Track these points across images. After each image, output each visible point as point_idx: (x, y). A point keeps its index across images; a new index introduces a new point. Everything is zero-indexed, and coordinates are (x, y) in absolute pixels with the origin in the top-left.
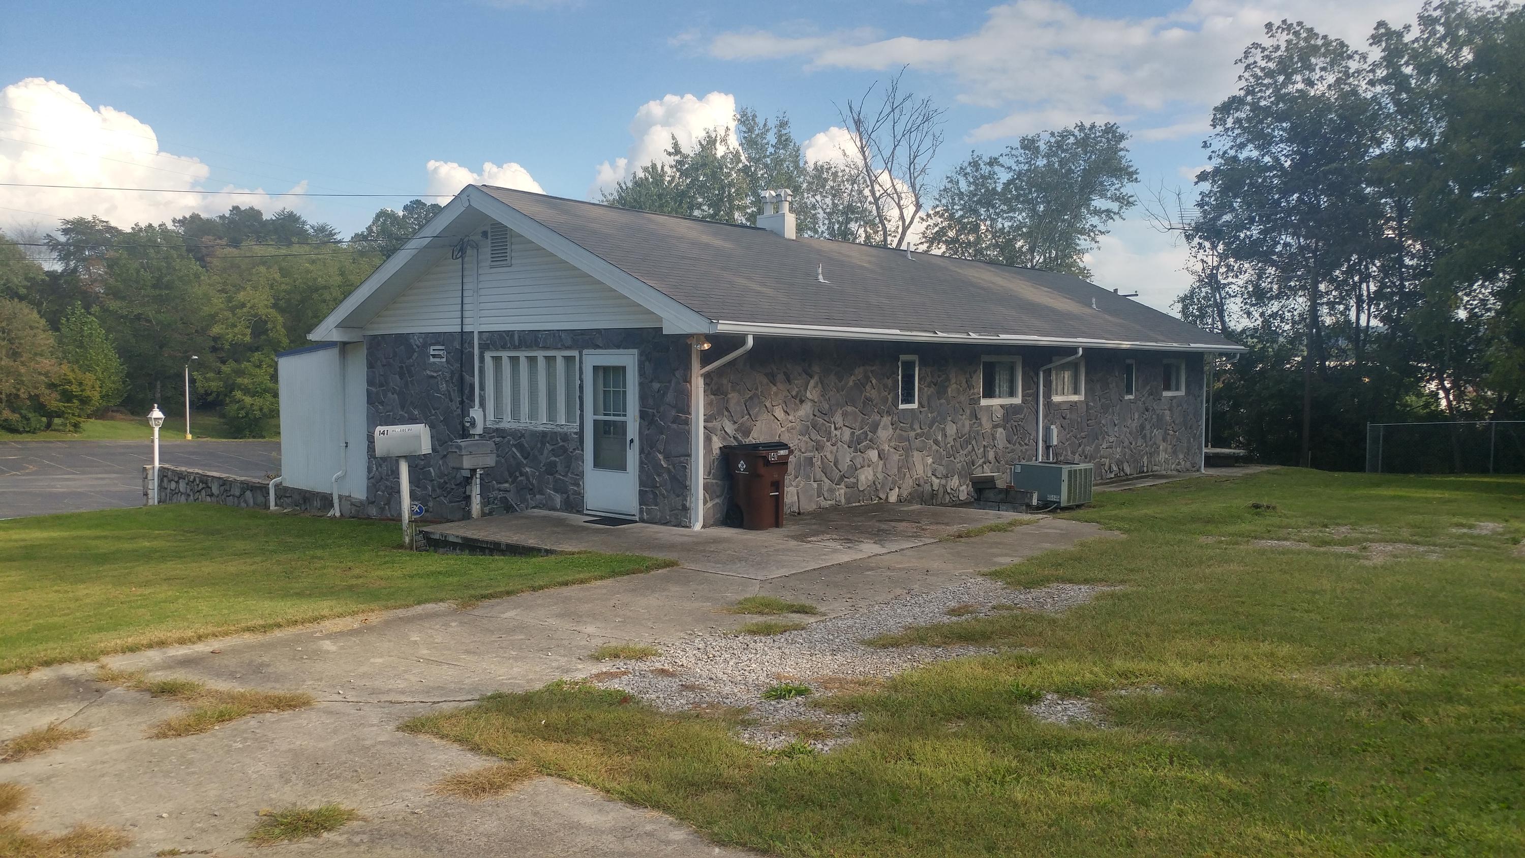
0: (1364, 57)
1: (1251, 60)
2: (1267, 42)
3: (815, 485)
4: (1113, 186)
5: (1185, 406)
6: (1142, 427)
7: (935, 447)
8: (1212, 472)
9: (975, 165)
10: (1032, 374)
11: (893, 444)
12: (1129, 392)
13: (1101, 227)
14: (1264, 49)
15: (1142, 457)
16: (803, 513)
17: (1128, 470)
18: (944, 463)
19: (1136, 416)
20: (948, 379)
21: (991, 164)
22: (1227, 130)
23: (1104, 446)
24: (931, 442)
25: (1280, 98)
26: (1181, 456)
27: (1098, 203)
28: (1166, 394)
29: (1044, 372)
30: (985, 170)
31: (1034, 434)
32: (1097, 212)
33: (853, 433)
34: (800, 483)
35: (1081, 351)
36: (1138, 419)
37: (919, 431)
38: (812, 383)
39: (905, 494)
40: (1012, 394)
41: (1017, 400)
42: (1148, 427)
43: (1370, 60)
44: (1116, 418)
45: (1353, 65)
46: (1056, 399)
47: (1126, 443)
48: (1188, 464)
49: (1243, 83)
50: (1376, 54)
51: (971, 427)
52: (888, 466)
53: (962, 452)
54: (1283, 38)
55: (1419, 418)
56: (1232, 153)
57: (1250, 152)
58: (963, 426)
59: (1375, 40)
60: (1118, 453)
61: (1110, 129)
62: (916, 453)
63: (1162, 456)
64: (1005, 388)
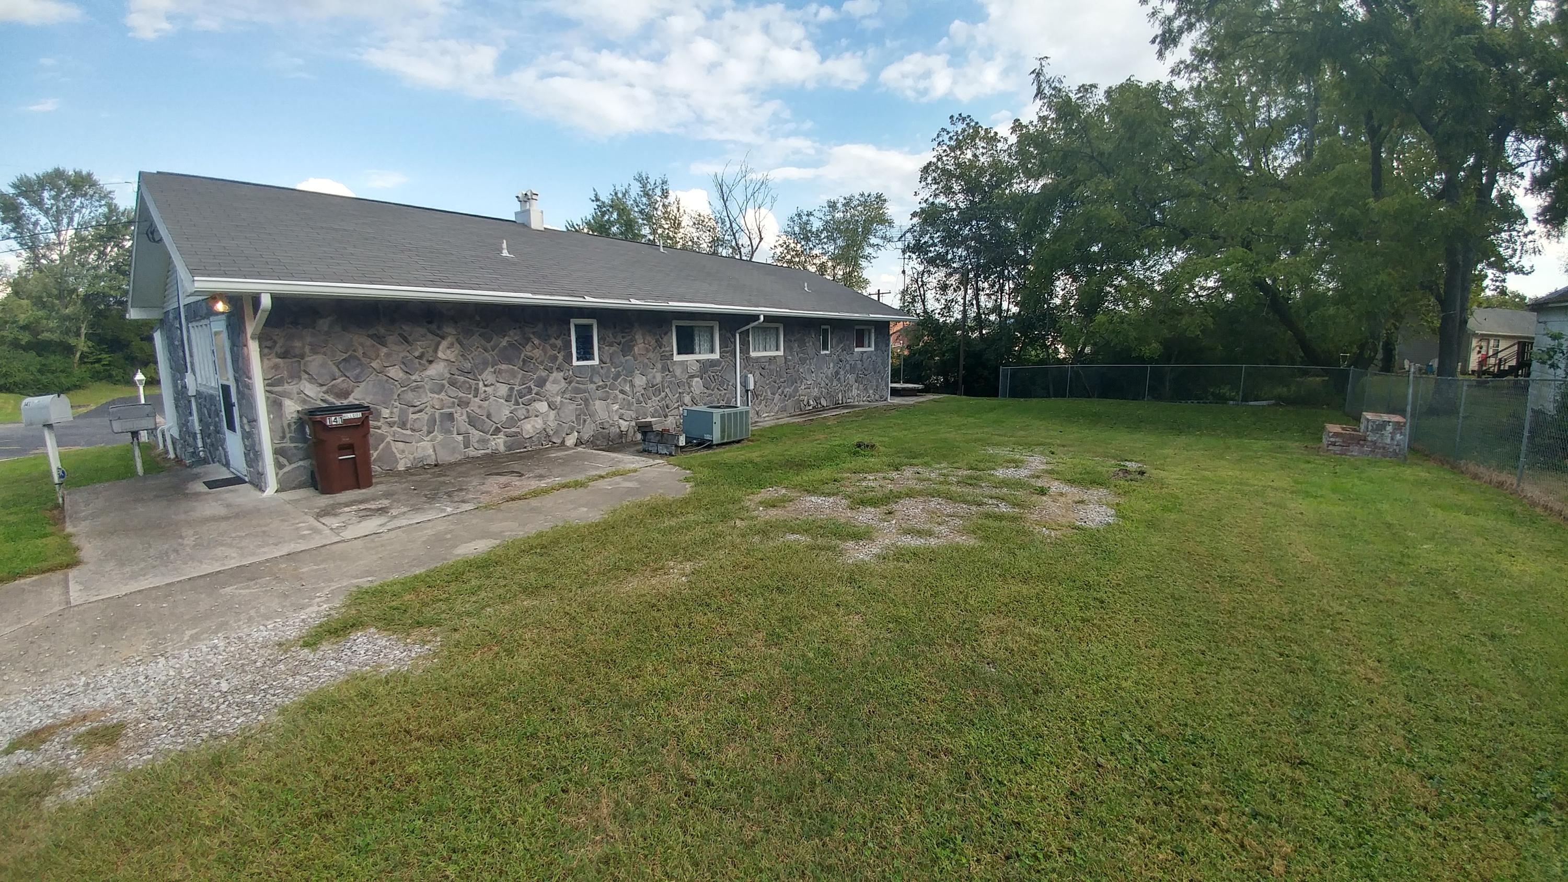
0: (1006, 140)
1: (941, 139)
2: (950, 128)
3: (460, 438)
4: (881, 229)
5: (874, 358)
6: (837, 373)
7: (621, 396)
8: (897, 400)
9: (799, 215)
10: (729, 335)
11: (568, 396)
12: (825, 348)
13: (874, 254)
14: (948, 133)
15: (838, 394)
16: (442, 465)
17: (824, 403)
18: (633, 408)
19: (831, 365)
20: (633, 340)
21: (808, 215)
22: (927, 184)
23: (803, 387)
24: (617, 392)
25: (958, 165)
26: (871, 392)
27: (873, 240)
28: (857, 350)
29: (740, 333)
30: (805, 218)
31: (733, 381)
32: (873, 246)
33: (511, 389)
34: (436, 437)
35: (762, 318)
36: (834, 367)
37: (601, 383)
38: (444, 344)
39: (586, 437)
40: (712, 351)
41: (716, 356)
42: (842, 372)
43: (1010, 143)
44: (813, 367)
45: (1000, 145)
46: (753, 354)
47: (823, 384)
48: (877, 397)
49: (935, 153)
50: (1013, 139)
51: (663, 378)
52: (562, 415)
53: (654, 398)
54: (960, 127)
55: (1034, 364)
56: (931, 200)
57: (942, 199)
58: (654, 377)
59: (1014, 130)
60: (815, 392)
61: (879, 197)
62: (597, 402)
63: (855, 392)
64: (706, 346)
